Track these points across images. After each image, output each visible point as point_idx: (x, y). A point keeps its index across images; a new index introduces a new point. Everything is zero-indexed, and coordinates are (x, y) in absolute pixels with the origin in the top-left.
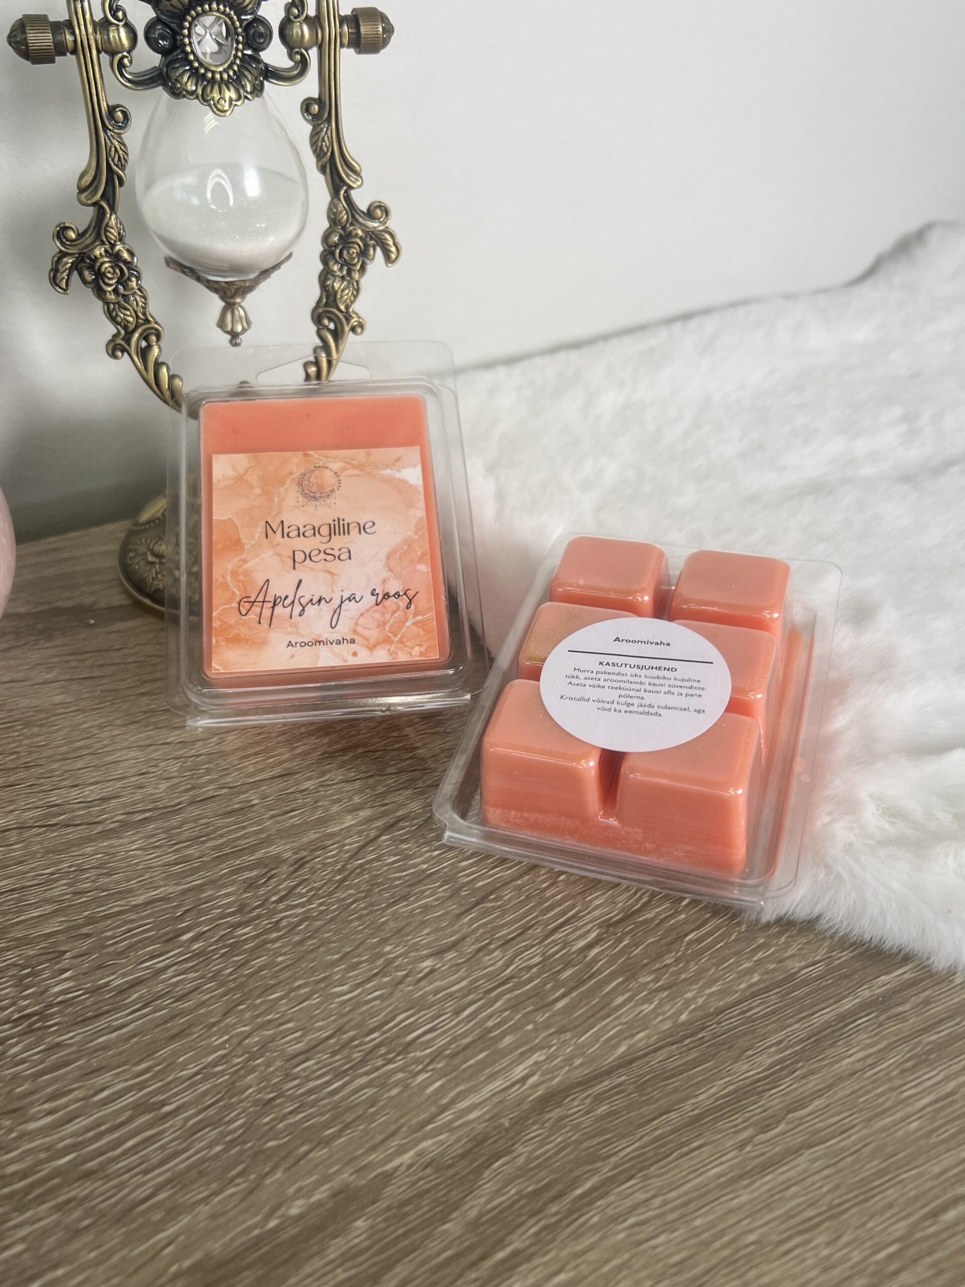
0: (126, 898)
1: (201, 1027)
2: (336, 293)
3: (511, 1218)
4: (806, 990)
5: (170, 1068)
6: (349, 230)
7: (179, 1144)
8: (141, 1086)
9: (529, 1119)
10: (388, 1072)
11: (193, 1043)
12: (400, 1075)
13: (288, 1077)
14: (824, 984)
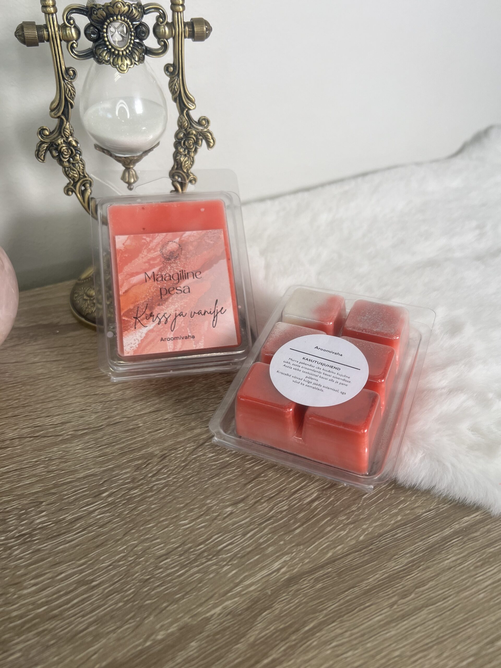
0: (74, 474)
1: (112, 541)
2: (182, 163)
3: (272, 642)
4: (425, 524)
5: (96, 562)
6: (188, 131)
7: (101, 602)
8: (81, 572)
9: (281, 591)
10: (208, 565)
11: (108, 549)
12: (214, 567)
13: (157, 568)
14: (435, 521)
